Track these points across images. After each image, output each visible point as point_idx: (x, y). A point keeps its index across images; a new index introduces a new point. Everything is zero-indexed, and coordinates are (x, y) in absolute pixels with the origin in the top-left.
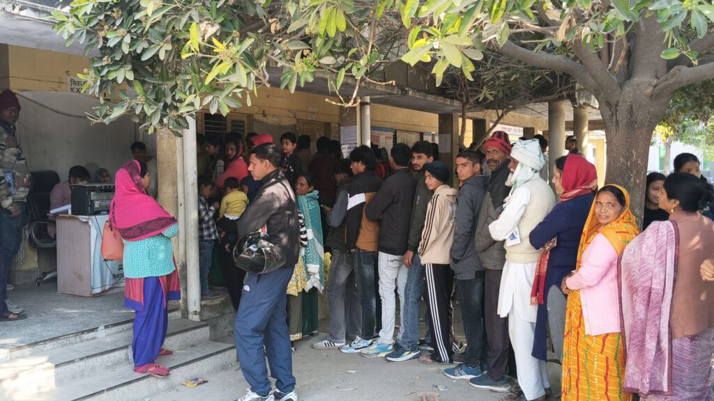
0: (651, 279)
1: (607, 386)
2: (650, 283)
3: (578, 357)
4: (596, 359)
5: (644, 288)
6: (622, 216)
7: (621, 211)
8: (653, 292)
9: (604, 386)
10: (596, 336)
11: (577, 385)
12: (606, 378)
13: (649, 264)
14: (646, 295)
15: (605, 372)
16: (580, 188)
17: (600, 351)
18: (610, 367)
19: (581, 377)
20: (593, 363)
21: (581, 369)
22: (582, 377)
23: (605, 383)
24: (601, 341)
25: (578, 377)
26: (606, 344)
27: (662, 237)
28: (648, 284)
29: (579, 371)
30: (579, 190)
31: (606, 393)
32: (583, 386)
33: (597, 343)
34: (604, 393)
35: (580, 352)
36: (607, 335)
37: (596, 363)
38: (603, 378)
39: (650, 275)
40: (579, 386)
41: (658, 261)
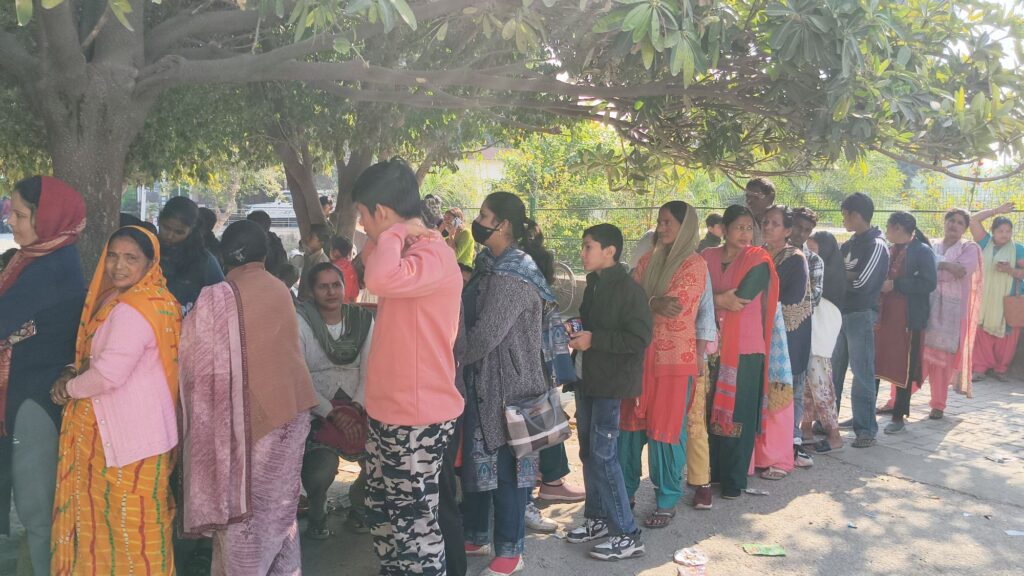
0: (212, 363)
1: (143, 542)
2: (210, 370)
3: (92, 506)
4: (123, 504)
5: (203, 378)
6: (149, 274)
7: (147, 267)
8: (216, 379)
9: (139, 543)
10: (125, 467)
11: (92, 551)
12: (141, 528)
13: (206, 343)
14: (207, 388)
15: (139, 520)
16: (65, 234)
17: (131, 489)
18: (146, 511)
19: (98, 536)
20: (120, 511)
21: (97, 524)
22: (102, 537)
23: (140, 538)
24: (133, 474)
25: (94, 538)
26: (140, 476)
27: (219, 302)
28: (209, 370)
29: (94, 527)
30: (66, 237)
31: (143, 553)
32: (103, 549)
33: (125, 477)
34: (139, 553)
35: (96, 497)
36: (143, 461)
37: (124, 509)
38: (137, 530)
39: (210, 357)
40: (96, 551)
41: (219, 336)
